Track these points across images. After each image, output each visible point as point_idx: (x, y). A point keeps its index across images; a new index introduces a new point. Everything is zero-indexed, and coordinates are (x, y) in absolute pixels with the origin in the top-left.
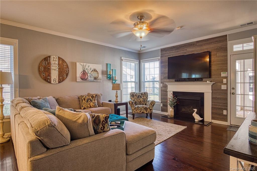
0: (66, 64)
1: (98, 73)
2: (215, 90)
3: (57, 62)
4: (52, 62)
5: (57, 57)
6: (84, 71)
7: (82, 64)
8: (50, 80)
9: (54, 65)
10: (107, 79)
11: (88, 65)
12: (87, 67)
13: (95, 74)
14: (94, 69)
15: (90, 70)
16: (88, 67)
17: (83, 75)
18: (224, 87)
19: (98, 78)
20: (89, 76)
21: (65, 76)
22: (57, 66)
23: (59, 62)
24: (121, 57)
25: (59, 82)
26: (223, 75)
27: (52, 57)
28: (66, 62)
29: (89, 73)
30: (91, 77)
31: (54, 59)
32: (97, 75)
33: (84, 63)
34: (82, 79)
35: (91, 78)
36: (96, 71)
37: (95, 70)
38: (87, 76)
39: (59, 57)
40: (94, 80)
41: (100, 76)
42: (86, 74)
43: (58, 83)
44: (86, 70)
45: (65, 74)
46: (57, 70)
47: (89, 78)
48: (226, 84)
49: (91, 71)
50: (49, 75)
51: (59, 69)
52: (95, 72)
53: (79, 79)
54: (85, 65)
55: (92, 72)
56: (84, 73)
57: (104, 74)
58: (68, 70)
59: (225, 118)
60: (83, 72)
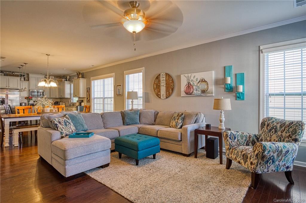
0: (171, 79)
1: (208, 84)
3: (164, 79)
4: (161, 79)
5: (165, 73)
6: (189, 83)
7: (186, 75)
8: (160, 95)
9: (163, 82)
10: (225, 91)
11: (193, 75)
12: (192, 78)
13: (203, 86)
14: (201, 79)
15: (196, 81)
16: (194, 78)
17: (188, 89)
19: (207, 91)
20: (195, 88)
21: (171, 91)
22: (165, 82)
23: (166, 78)
24: (259, 47)
25: (167, 98)
27: (161, 74)
28: (171, 77)
29: (195, 84)
30: (198, 89)
31: (163, 76)
32: (206, 86)
33: (189, 73)
34: (187, 93)
35: (197, 91)
36: (205, 81)
37: (203, 81)
38: (192, 90)
39: (166, 73)
40: (202, 94)
41: (212, 88)
42: (191, 87)
43: (165, 98)
44: (191, 82)
45: (171, 89)
46: (165, 85)
47: (195, 92)
49: (197, 83)
50: (159, 92)
51: (166, 84)
52: (204, 83)
53: (183, 94)
54: (189, 76)
55: (199, 84)
56: (189, 86)
57: (220, 85)
58: (173, 85)
60: (187, 85)
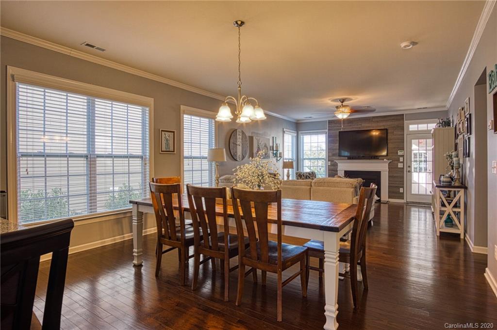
2: (392, 168)
18: (400, 165)
26: (400, 153)
48: (403, 162)
59: (401, 196)
